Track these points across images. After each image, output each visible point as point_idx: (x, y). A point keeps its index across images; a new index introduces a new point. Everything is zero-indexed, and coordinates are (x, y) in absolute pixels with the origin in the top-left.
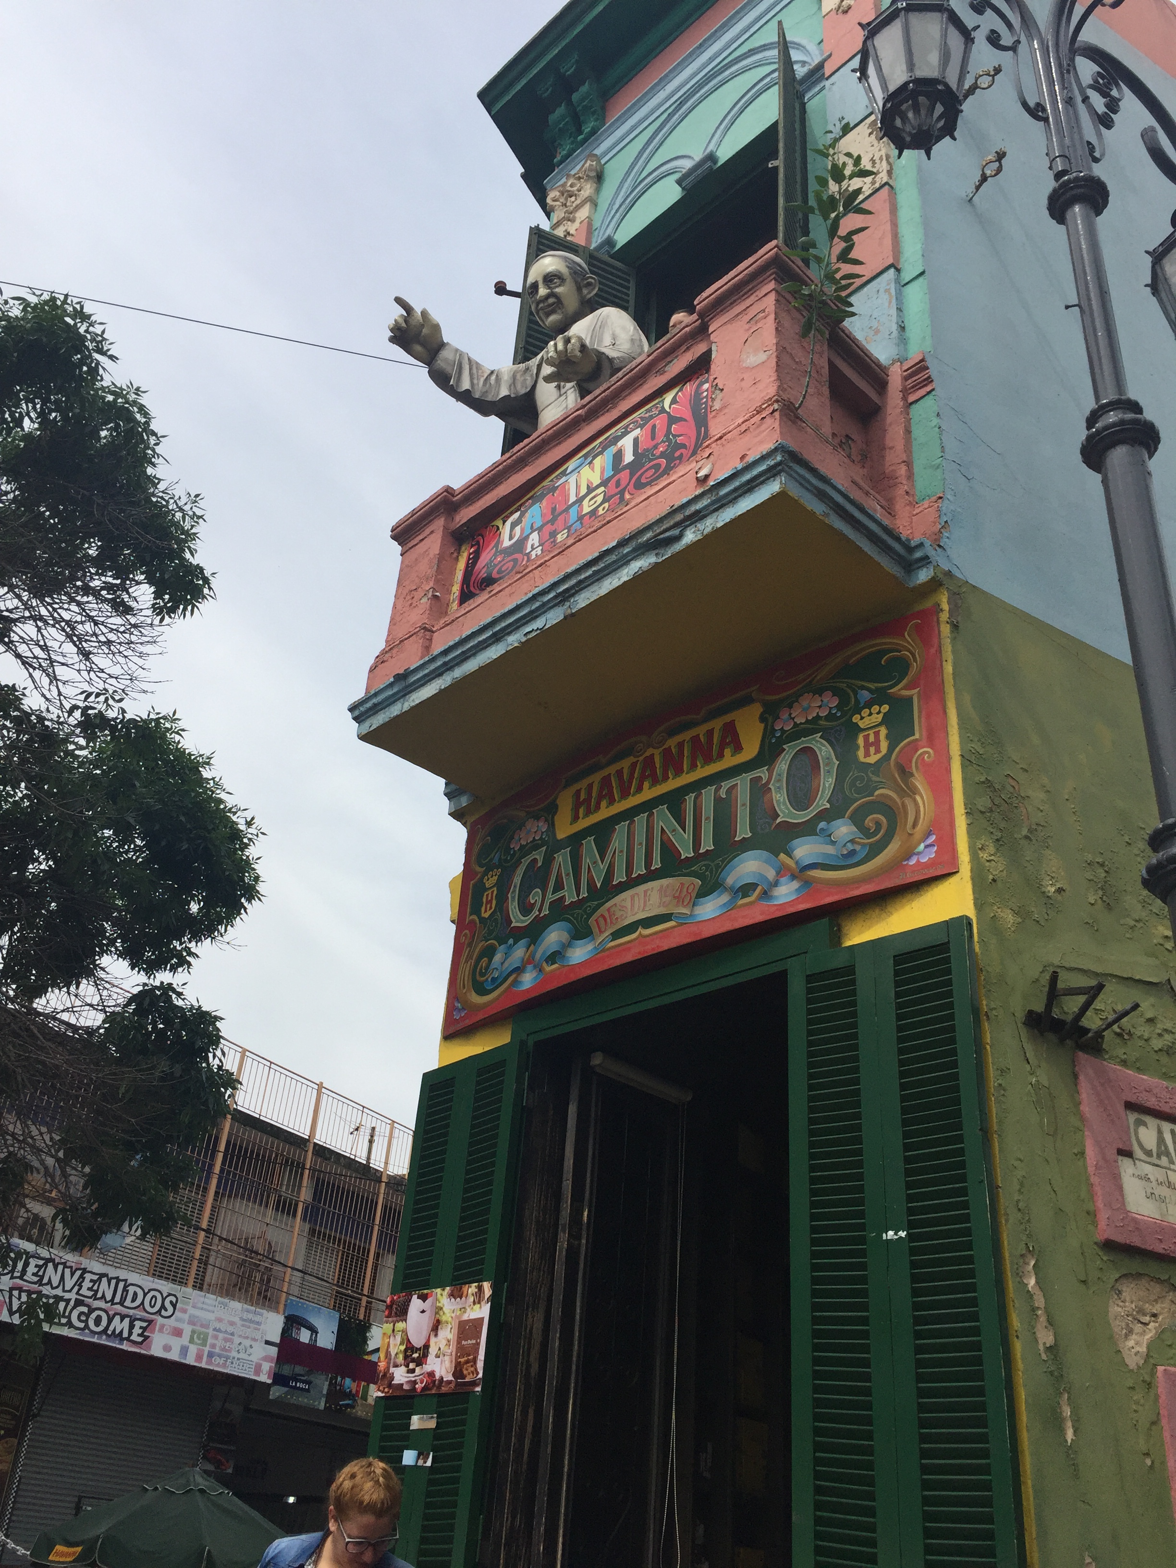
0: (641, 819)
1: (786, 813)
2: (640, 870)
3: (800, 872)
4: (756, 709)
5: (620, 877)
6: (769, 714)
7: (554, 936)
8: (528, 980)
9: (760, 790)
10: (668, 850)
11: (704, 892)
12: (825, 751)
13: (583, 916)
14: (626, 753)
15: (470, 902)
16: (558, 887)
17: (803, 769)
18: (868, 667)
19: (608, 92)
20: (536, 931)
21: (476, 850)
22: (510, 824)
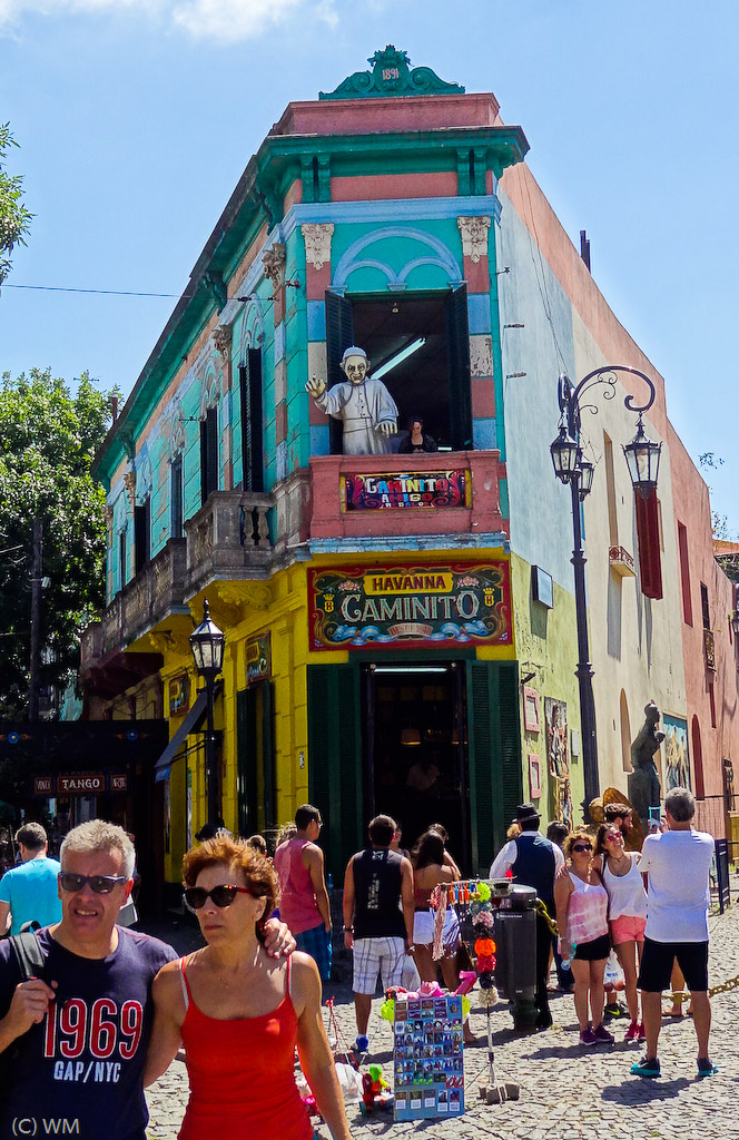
0: (407, 600)
1: (462, 613)
2: (408, 617)
3: (468, 634)
4: (450, 575)
5: (399, 617)
6: (455, 578)
7: (370, 630)
8: (359, 642)
9: (453, 604)
10: (419, 613)
11: (434, 632)
12: (474, 597)
13: (384, 627)
14: (398, 572)
15: (315, 603)
16: (370, 612)
17: (468, 602)
18: (488, 574)
19: (332, 175)
20: (360, 625)
21: (315, 582)
22: (337, 578)
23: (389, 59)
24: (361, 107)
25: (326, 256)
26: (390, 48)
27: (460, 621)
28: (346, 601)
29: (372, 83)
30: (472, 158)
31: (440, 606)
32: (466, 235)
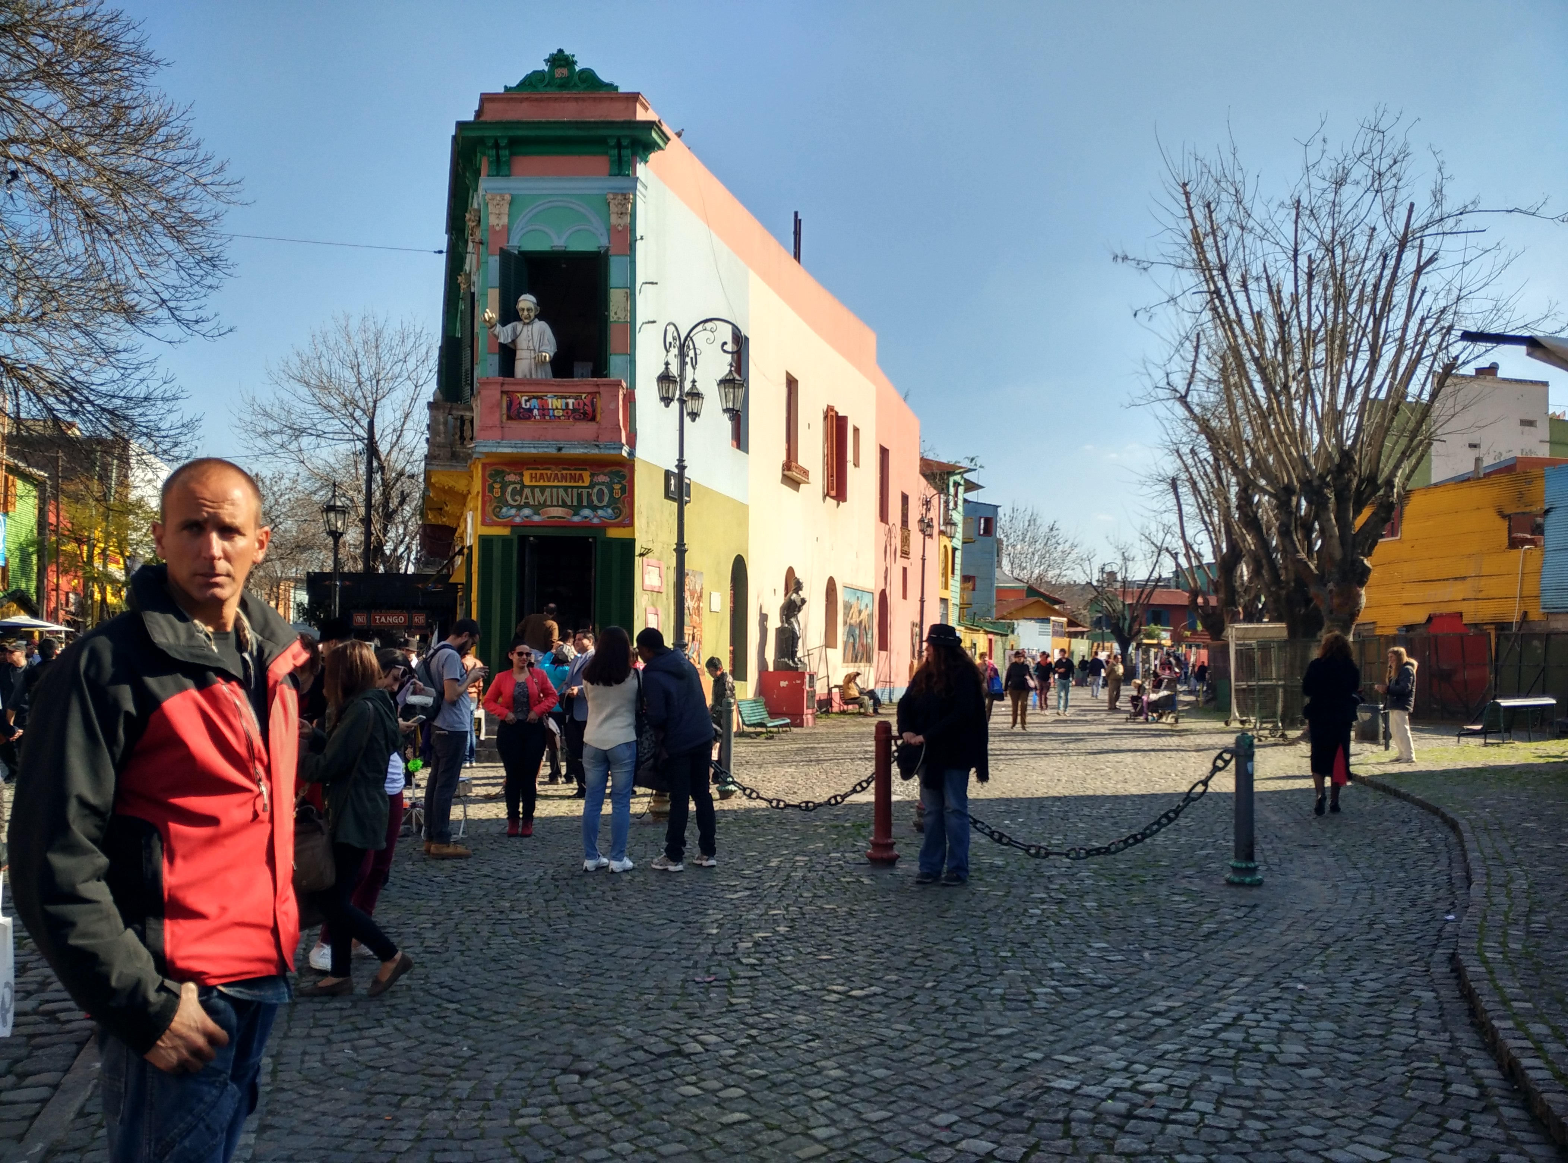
0: (555, 490)
1: (596, 502)
2: (555, 503)
3: (600, 517)
4: (588, 473)
5: (549, 503)
6: (592, 476)
7: (527, 511)
8: (518, 520)
9: (589, 495)
10: (563, 500)
11: (574, 515)
12: (606, 491)
13: (537, 508)
14: (548, 469)
15: (487, 489)
16: (527, 498)
17: (601, 493)
18: (617, 474)
19: (512, 154)
20: (520, 508)
21: (487, 473)
22: (503, 472)
23: (560, 60)
24: (536, 100)
25: (505, 220)
26: (561, 51)
27: (594, 508)
28: (509, 489)
29: (547, 81)
30: (619, 146)
31: (580, 496)
32: (613, 208)
